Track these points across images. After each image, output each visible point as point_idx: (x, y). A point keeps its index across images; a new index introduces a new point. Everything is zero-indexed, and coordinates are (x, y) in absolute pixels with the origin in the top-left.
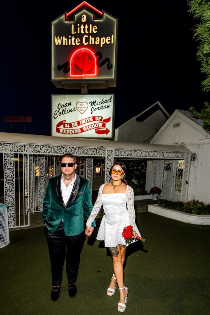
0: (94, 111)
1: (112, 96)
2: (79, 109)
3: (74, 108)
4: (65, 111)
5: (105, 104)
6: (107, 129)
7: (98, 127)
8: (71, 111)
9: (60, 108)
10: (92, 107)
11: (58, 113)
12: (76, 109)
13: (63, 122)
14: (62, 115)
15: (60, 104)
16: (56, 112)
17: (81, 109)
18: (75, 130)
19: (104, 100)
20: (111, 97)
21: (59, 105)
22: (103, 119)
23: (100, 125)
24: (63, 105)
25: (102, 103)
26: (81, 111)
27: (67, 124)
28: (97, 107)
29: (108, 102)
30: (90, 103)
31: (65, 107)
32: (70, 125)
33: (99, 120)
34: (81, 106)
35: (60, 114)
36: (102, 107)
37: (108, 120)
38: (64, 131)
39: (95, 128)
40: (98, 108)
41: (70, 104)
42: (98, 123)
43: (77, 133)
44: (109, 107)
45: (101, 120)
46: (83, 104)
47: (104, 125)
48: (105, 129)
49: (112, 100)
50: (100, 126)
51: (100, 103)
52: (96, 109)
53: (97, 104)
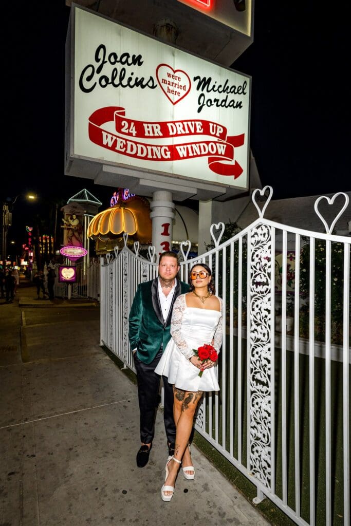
0: (205, 107)
1: (248, 80)
2: (165, 86)
3: (151, 78)
4: (121, 79)
5: (231, 97)
6: (236, 162)
7: (217, 153)
8: (139, 83)
9: (104, 62)
10: (200, 92)
11: (97, 77)
12: (156, 83)
13: (115, 113)
14: (110, 86)
15: (102, 46)
16: (90, 69)
17: (171, 88)
18: (155, 148)
19: (230, 85)
20: (245, 82)
21: (102, 50)
22: (229, 134)
23: (222, 150)
24: (115, 55)
25: (224, 91)
26: (170, 95)
27: (129, 121)
28: (212, 95)
29: (238, 92)
30: (195, 79)
31: (123, 63)
32: (140, 127)
33: (218, 135)
34: (171, 80)
35: (103, 82)
36: (225, 101)
37: (238, 141)
38: (119, 145)
39: (209, 154)
40: (216, 100)
41: (137, 60)
42: (215, 143)
43: (159, 157)
44: (239, 105)
45: (223, 136)
46: (177, 74)
47: (229, 153)
48: (232, 163)
49: (247, 90)
50: (220, 153)
51: (221, 89)
52: (210, 100)
53: (213, 89)
